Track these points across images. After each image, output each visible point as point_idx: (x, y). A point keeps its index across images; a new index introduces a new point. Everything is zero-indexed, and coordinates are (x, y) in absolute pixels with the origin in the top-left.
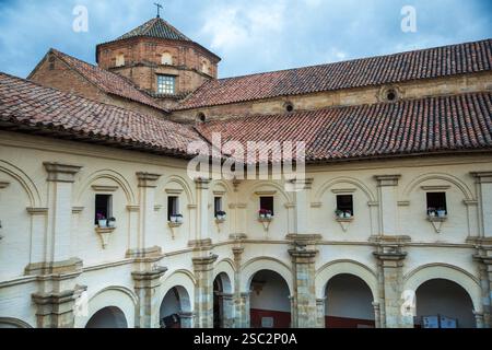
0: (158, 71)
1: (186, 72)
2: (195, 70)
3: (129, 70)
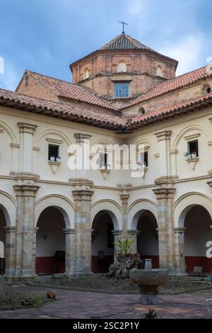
0: (114, 78)
1: (139, 77)
2: (147, 74)
3: (91, 81)
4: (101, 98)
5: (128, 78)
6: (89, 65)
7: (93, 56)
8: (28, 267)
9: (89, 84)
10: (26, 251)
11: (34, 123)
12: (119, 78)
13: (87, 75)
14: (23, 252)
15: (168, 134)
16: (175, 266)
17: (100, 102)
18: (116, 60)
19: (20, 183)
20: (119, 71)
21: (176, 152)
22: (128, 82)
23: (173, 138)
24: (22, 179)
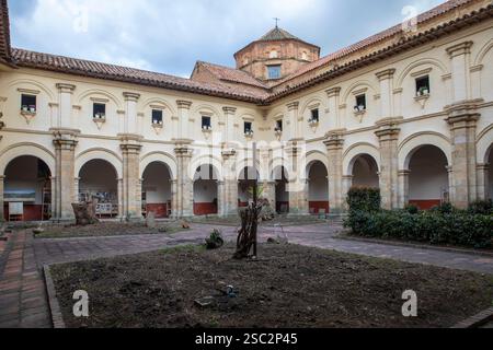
4: (257, 79)
5: (279, 62)
6: (247, 54)
7: (250, 47)
8: (187, 209)
9: (248, 69)
10: (185, 197)
11: (189, 100)
12: (271, 63)
13: (246, 62)
14: (182, 198)
15: (296, 105)
16: (301, 208)
17: (255, 83)
18: (268, 48)
19: (179, 147)
20: (271, 56)
21: (302, 119)
22: (279, 65)
23: (300, 107)
24: (181, 144)
